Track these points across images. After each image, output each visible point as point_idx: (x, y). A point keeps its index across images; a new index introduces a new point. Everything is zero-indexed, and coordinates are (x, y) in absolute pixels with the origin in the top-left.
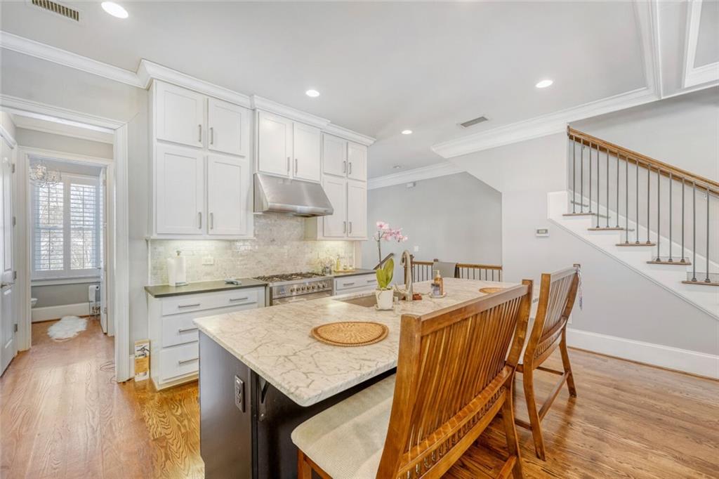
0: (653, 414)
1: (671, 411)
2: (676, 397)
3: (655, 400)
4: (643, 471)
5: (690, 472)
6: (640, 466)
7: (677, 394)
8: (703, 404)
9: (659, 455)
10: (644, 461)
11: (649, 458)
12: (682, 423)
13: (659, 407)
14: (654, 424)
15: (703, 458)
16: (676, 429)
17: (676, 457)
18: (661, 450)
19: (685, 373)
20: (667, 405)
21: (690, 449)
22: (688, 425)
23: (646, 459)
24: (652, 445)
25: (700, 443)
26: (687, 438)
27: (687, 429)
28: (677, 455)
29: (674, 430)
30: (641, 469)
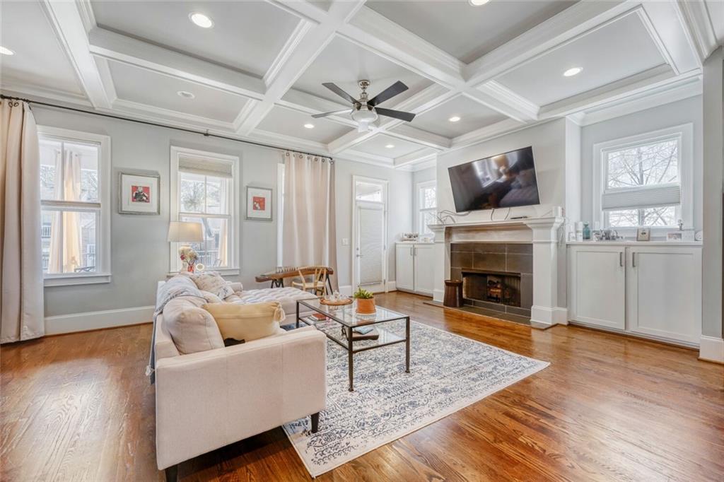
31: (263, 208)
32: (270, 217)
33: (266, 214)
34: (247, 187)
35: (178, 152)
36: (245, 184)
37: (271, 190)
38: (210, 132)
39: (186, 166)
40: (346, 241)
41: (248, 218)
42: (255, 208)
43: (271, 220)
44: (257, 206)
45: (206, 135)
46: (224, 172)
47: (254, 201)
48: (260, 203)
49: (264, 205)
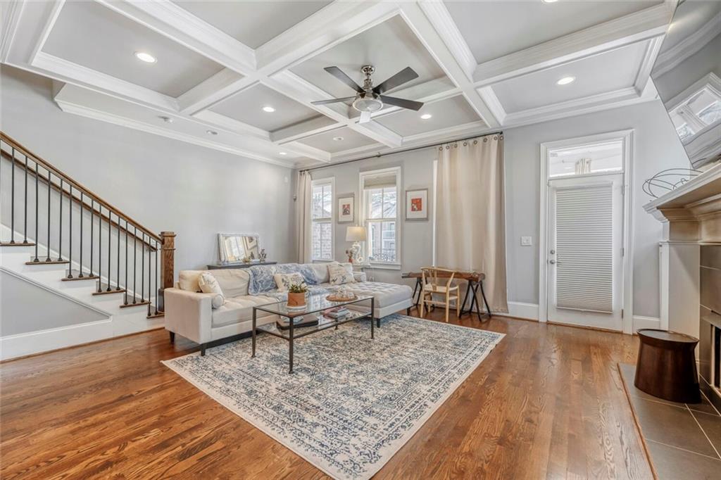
0: (15, 406)
1: (32, 393)
2: (29, 379)
3: (11, 392)
4: (32, 457)
5: (70, 427)
6: (25, 456)
7: (29, 376)
8: (55, 373)
9: (39, 434)
10: (29, 449)
11: (31, 444)
12: (45, 396)
13: (18, 396)
14: (20, 413)
15: (75, 410)
16: (43, 404)
17: (55, 425)
18: (39, 429)
19: (29, 357)
20: (26, 390)
21: (61, 411)
22: (51, 395)
23: (29, 445)
24: (29, 430)
25: (67, 401)
26: (55, 404)
27: (52, 399)
28: (54, 422)
29: (42, 406)
30: (28, 457)
31: (420, 209)
32: (426, 217)
33: (422, 214)
34: (406, 191)
35: (363, 176)
36: (406, 189)
37: (427, 189)
38: (381, 153)
39: (368, 185)
40: (528, 240)
41: (407, 220)
42: (413, 209)
43: (427, 219)
44: (415, 207)
45: (379, 156)
46: (391, 182)
47: (413, 203)
48: (417, 204)
49: (421, 206)
